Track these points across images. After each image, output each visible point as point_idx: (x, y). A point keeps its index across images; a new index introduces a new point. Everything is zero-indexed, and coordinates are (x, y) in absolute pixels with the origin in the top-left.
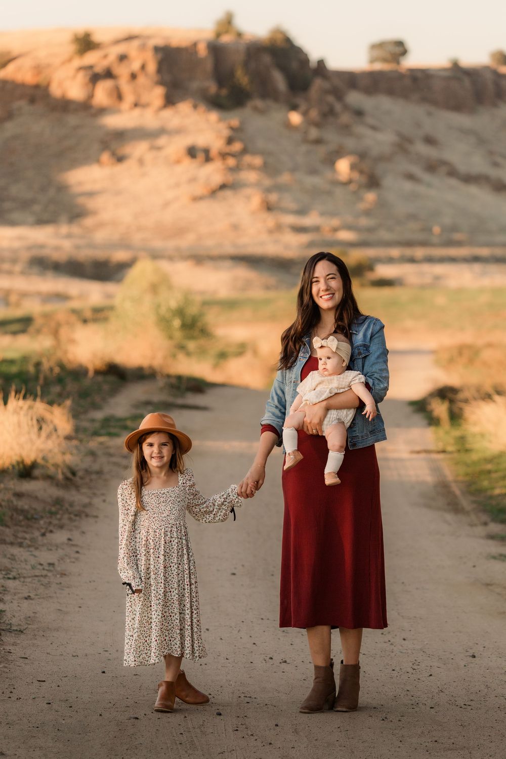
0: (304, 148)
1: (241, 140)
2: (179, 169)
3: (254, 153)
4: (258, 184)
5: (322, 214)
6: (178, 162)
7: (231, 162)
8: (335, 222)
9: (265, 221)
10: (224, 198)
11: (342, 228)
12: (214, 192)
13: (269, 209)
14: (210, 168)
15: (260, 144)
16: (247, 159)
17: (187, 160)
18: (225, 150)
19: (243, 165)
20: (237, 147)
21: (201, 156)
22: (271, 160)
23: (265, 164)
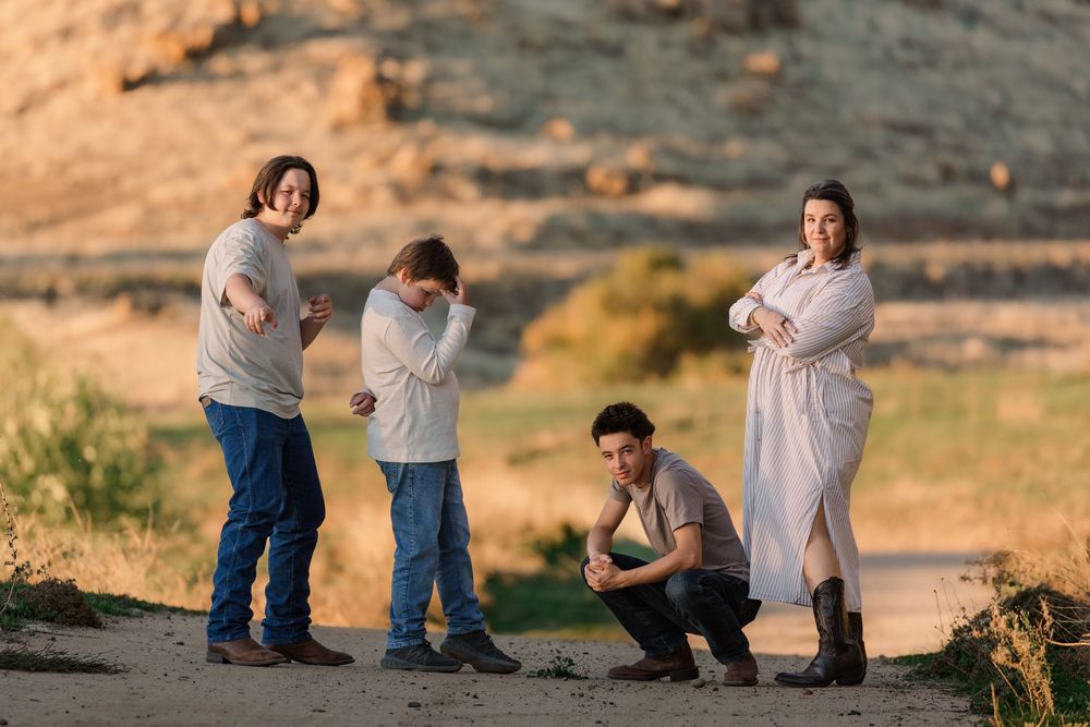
4: (361, 25)
5: (587, 130)
9: (383, 161)
10: (238, 75)
11: (660, 178)
12: (196, 55)
13: (398, 112)
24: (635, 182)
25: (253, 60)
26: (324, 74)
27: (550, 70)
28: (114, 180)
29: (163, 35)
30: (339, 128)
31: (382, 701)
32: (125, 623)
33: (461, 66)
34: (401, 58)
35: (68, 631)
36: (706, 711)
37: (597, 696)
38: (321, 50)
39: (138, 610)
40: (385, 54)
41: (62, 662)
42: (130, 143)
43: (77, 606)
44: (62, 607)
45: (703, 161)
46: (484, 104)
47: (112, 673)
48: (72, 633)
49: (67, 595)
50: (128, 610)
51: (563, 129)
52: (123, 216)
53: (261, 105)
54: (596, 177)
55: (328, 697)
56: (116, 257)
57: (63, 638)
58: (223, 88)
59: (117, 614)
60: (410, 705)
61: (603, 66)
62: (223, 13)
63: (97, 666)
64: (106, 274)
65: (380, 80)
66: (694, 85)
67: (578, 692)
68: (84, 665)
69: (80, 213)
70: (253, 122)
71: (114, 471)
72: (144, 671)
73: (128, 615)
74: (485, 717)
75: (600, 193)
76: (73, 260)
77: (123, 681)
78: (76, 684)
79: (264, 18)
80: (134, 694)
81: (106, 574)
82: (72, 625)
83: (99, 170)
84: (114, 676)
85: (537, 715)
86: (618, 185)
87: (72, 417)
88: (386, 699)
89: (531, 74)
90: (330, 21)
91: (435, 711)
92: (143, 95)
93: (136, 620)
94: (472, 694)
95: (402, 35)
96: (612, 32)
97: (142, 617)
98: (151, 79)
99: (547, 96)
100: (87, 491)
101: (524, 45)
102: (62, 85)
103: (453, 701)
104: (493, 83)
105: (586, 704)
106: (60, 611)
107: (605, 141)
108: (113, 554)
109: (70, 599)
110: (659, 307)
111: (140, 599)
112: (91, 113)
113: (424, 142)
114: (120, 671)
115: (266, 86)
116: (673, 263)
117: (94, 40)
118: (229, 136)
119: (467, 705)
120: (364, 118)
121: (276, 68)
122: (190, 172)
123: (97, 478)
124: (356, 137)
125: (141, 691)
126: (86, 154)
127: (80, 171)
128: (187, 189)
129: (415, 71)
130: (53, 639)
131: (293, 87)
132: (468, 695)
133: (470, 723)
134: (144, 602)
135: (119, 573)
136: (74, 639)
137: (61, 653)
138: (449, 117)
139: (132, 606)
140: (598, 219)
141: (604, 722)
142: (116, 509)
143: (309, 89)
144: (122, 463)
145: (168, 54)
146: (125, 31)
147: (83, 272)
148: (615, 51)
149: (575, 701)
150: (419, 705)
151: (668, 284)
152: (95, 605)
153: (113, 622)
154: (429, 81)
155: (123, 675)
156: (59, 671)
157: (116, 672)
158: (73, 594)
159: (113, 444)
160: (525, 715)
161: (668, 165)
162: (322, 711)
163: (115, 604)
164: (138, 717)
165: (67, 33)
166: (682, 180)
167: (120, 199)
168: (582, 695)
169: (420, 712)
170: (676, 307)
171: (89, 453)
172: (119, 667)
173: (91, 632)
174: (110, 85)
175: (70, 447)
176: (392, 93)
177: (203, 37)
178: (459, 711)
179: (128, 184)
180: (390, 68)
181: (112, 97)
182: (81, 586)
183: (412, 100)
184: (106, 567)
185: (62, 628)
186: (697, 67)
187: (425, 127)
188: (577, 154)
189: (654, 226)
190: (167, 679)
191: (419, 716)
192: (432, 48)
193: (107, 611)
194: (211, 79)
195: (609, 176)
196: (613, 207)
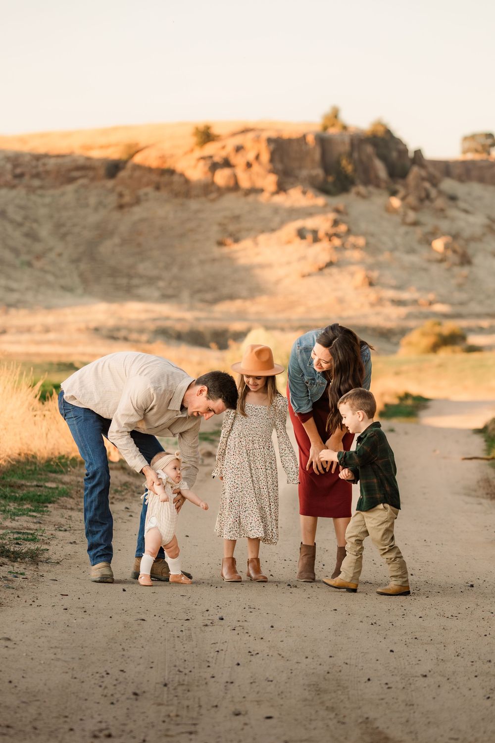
0: (403, 229)
1: (346, 223)
2: (290, 248)
3: (357, 235)
4: (361, 262)
5: (419, 289)
6: (289, 242)
7: (337, 242)
8: (431, 296)
9: (367, 296)
10: (331, 275)
11: (437, 302)
12: (321, 269)
13: (371, 284)
14: (318, 247)
15: (363, 226)
16: (352, 239)
17: (297, 240)
18: (332, 231)
19: (348, 245)
20: (342, 228)
21: (310, 237)
22: (372, 241)
23: (367, 244)
24: (431, 303)
25: (334, 270)
26: (352, 274)
27: (410, 274)
28: (299, 300)
29: (313, 264)
30: (356, 288)
33: (388, 273)
34: (373, 270)
38: (353, 268)
40: (368, 269)
42: (304, 290)
45: (448, 298)
46: (393, 283)
51: (413, 289)
52: (302, 309)
53: (337, 282)
54: (421, 302)
58: (327, 277)
61: (423, 274)
62: (328, 259)
64: (297, 324)
65: (367, 276)
66: (446, 279)
70: (335, 286)
75: (422, 306)
76: (289, 320)
79: (338, 260)
86: (426, 304)
89: (405, 275)
90: (354, 261)
92: (307, 279)
95: (373, 265)
96: (425, 265)
98: (309, 275)
99: (409, 281)
101: (404, 268)
102: (287, 276)
104: (395, 277)
107: (423, 293)
112: (294, 283)
113: (378, 292)
115: (338, 278)
116: (439, 324)
117: (295, 265)
118: (329, 290)
120: (363, 285)
124: (361, 290)
129: (375, 274)
131: (345, 277)
138: (384, 286)
140: (421, 312)
143: (349, 278)
145: (313, 269)
146: (303, 263)
147: (291, 323)
148: (425, 270)
151: (437, 329)
154: (380, 276)
161: (439, 298)
165: (289, 263)
166: (443, 302)
167: (300, 305)
174: (299, 276)
176: (370, 279)
177: (323, 265)
179: (303, 301)
180: (370, 273)
181: (300, 279)
183: (375, 281)
186: (447, 274)
188: (417, 296)
189: (435, 314)
192: (380, 268)
194: (324, 275)
195: (424, 302)
196: (425, 309)
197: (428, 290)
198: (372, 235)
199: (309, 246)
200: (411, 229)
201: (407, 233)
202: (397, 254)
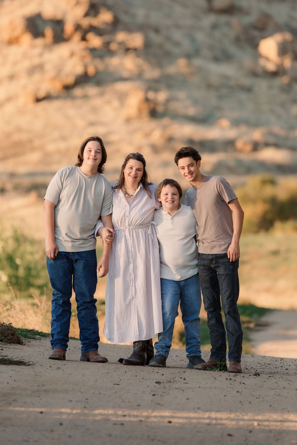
0: (209, 20)
1: (109, 8)
2: (15, 51)
3: (129, 29)
4: (139, 76)
5: (236, 123)
6: (13, 41)
7: (95, 41)
8: (257, 135)
9: (148, 135)
10: (86, 97)
11: (267, 145)
12: (67, 88)
13: (154, 114)
14: (63, 50)
15: (140, 14)
16: (121, 36)
17: (27, 39)
18: (86, 22)
19: (114, 46)
20: (106, 17)
21: (49, 32)
22: (156, 38)
23: (147, 45)
24: (256, 147)
25: (92, 90)
26: (122, 97)
27: (220, 98)
28: (31, 141)
29: (54, 79)
30: (128, 120)
31: (144, 380)
32: (33, 342)
33: (182, 95)
34: (156, 90)
35: (8, 346)
36: (284, 388)
37: (237, 380)
38: (121, 86)
39: (39, 336)
40: (149, 89)
41: (5, 360)
42: (38, 125)
43: (13, 335)
44: (6, 335)
45: (286, 138)
46: (192, 111)
47: (27, 366)
48: (10, 347)
49: (8, 330)
50: (35, 336)
51: (225, 123)
52: (35, 157)
53: (95, 110)
54: (239, 144)
55: (121, 378)
56: (31, 174)
57: (6, 349)
58: (78, 102)
59: (30, 338)
60: (156, 383)
61: (243, 96)
62: (79, 70)
63: (21, 362)
64: (27, 182)
65: (147, 100)
66: (283, 105)
67: (229, 378)
68: (16, 362)
69: (16, 155)
70: (92, 117)
71: (28, 269)
72: (41, 365)
73: (34, 338)
74: (189, 388)
75: (241, 151)
76: (12, 175)
77: (32, 369)
78: (12, 370)
79: (97, 73)
80: (36, 375)
81: (25, 319)
82: (10, 343)
83: (24, 137)
84: (28, 367)
85: (211, 388)
86: (249, 148)
87: (11, 245)
88: (145, 379)
89: (212, 99)
90: (125, 74)
91: (167, 385)
92: (44, 105)
93: (38, 341)
94: (183, 378)
95: (157, 81)
96: (247, 81)
97: (40, 340)
98: (48, 97)
99: (219, 108)
100: (17, 277)
101: (209, 86)
102: (9, 99)
103: (175, 381)
104: (195, 102)
105: (232, 383)
106: (5, 337)
107: (243, 128)
108: (28, 310)
109: (10, 332)
110: (265, 201)
111: (39, 331)
112: (21, 112)
113: (165, 128)
114: (31, 365)
115: (97, 102)
116: (273, 182)
117: (23, 80)
118: (81, 123)
119: (181, 383)
120: (139, 116)
121: (102, 94)
122: (63, 138)
123: (21, 272)
124: (136, 124)
125: (40, 374)
126: (19, 130)
127: (16, 137)
128: (62, 145)
129: (162, 96)
130: (2, 349)
131: (109, 102)
132: (181, 378)
133: (182, 391)
134: (41, 332)
135: (31, 318)
136: (11, 349)
137: (6, 356)
138: (176, 117)
139: (36, 335)
140: (240, 163)
141: (240, 391)
142: (29, 285)
143: (116, 103)
144: (32, 266)
145: (55, 87)
146: (37, 77)
147: (17, 181)
148: (249, 90)
149: (228, 382)
150: (160, 383)
151: (269, 191)
152: (21, 334)
153: (28, 342)
154: (168, 101)
155: (32, 366)
156: (4, 364)
157: (29, 365)
158: (11, 330)
159: (29, 257)
160: (206, 388)
161: (271, 140)
162: (118, 385)
163: (29, 333)
164: (38, 386)
165: (12, 77)
166: (277, 146)
167: (33, 149)
168: (231, 379)
169: (160, 386)
170: (273, 201)
171: (18, 261)
172: (31, 363)
173: (18, 346)
174: (30, 100)
175: (10, 259)
176: (152, 106)
177: (70, 80)
178: (177, 385)
179: (37, 143)
180: (151, 95)
181: (31, 105)
182: (14, 325)
183: (160, 109)
184: (25, 315)
185: (6, 345)
186: (284, 97)
187: (166, 121)
188: (232, 134)
189: (264, 166)
190: (51, 368)
191: (160, 387)
192: (169, 87)
193: (25, 336)
194: (73, 98)
195: (245, 144)
196: (247, 157)
197: (254, 125)
198: (157, 30)
199: (48, 47)
200: (223, 19)
201: (215, 27)
202: (197, 62)
